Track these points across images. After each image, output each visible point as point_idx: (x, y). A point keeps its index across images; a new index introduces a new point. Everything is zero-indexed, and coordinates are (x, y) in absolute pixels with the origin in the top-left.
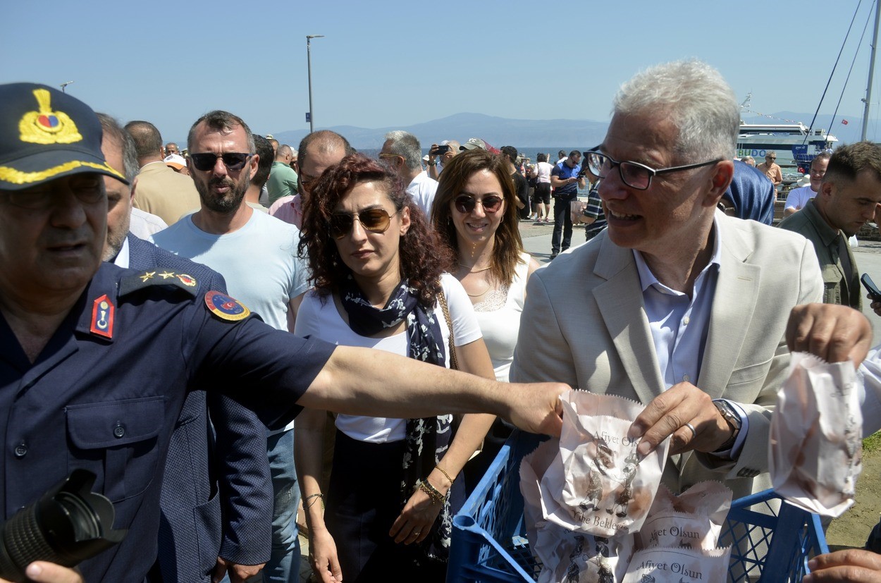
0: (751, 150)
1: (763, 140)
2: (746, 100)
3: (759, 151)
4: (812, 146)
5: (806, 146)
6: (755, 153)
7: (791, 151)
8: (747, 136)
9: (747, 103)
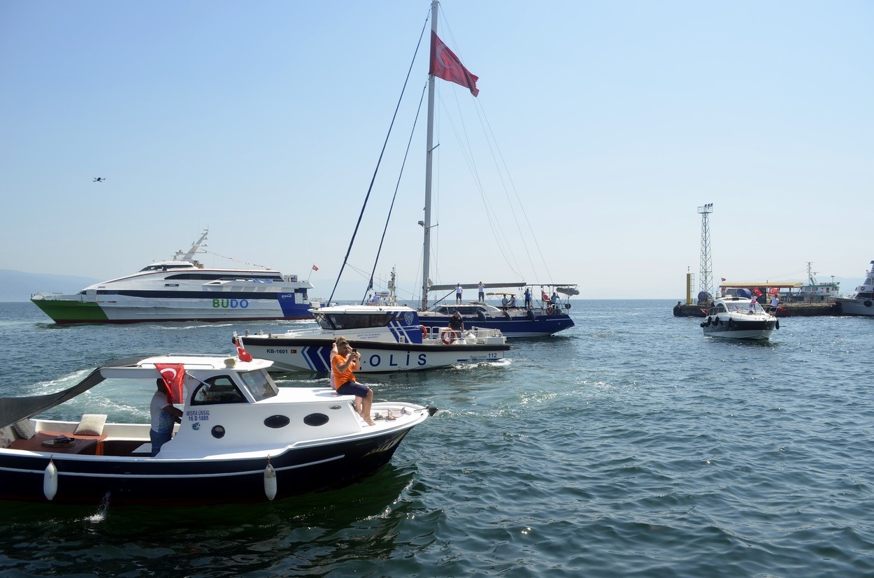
0: (230, 300)
1: (242, 287)
2: (202, 239)
3: (239, 300)
4: (299, 294)
5: (293, 294)
6: (234, 303)
7: (277, 301)
8: (222, 282)
9: (204, 242)
